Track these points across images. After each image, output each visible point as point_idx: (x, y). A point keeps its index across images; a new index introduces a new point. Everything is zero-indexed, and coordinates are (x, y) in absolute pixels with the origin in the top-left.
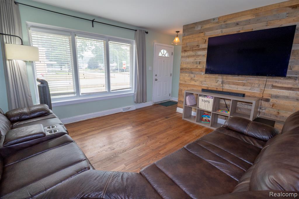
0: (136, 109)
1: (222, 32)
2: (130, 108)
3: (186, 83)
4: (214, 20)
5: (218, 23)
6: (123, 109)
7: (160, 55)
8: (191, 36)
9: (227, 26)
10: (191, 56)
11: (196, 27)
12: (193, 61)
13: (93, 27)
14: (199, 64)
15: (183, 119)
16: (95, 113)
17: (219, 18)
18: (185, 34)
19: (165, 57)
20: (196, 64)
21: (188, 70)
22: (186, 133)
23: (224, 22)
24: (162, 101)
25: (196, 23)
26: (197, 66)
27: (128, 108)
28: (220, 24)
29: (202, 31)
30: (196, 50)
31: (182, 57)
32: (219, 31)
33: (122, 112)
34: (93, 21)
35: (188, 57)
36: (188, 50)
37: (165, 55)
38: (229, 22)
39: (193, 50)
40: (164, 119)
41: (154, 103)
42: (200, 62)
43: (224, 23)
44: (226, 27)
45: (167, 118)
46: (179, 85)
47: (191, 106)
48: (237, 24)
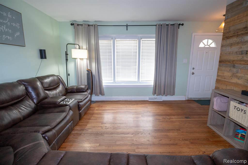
0: (163, 101)
2: (156, 98)
3: (225, 80)
6: (149, 98)
7: (201, 45)
12: (237, 50)
13: (127, 30)
14: (246, 53)
15: (208, 125)
16: (125, 97)
18: (228, 16)
19: (210, 48)
20: (242, 54)
21: (229, 62)
22: (192, 143)
24: (201, 98)
26: (243, 57)
27: (155, 98)
31: (223, 46)
33: (148, 101)
34: (127, 26)
35: (231, 45)
36: (231, 37)
37: (209, 45)
39: (238, 36)
40: (182, 118)
41: (188, 98)
42: (247, 51)
45: (186, 118)
46: (216, 81)
47: (219, 111)
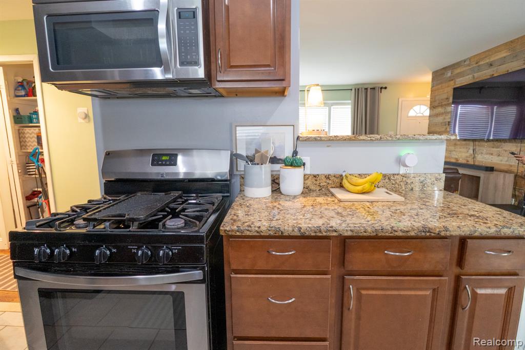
1: (474, 77)
4: (465, 62)
5: (469, 65)
8: (440, 86)
9: (479, 68)
10: (440, 115)
11: (446, 74)
12: (441, 121)
14: (449, 125)
17: (470, 59)
18: (434, 84)
19: (423, 116)
20: (445, 125)
23: (477, 63)
25: (446, 67)
26: (447, 128)
28: (472, 67)
29: (453, 78)
30: (445, 105)
32: (471, 76)
35: (437, 115)
36: (437, 106)
37: (422, 114)
38: (480, 63)
39: (442, 106)
42: (449, 122)
43: (477, 65)
44: (479, 71)
48: (491, 65)
